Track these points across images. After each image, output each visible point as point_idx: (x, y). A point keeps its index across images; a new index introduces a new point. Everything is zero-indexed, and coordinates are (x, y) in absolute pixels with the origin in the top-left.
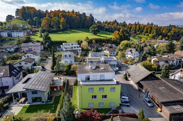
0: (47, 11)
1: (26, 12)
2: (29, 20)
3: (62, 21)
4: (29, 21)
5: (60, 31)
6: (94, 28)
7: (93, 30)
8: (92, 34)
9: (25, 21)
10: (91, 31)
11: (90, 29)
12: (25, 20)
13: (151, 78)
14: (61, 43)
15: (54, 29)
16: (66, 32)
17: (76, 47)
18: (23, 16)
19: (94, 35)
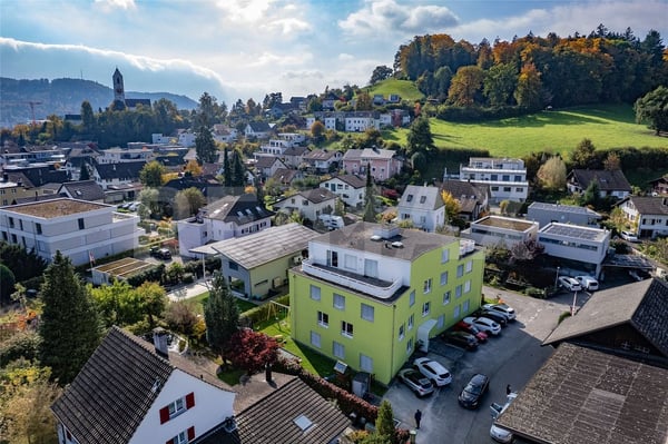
0: (484, 44)
1: (420, 54)
2: (421, 78)
3: (524, 76)
4: (422, 83)
5: (511, 114)
6: (660, 100)
7: (651, 109)
8: (643, 128)
9: (411, 82)
10: (638, 115)
11: (638, 107)
12: (413, 79)
13: (631, 349)
14: (463, 157)
15: (490, 109)
16: (529, 120)
17: (500, 177)
18: (409, 67)
19: (658, 134)
